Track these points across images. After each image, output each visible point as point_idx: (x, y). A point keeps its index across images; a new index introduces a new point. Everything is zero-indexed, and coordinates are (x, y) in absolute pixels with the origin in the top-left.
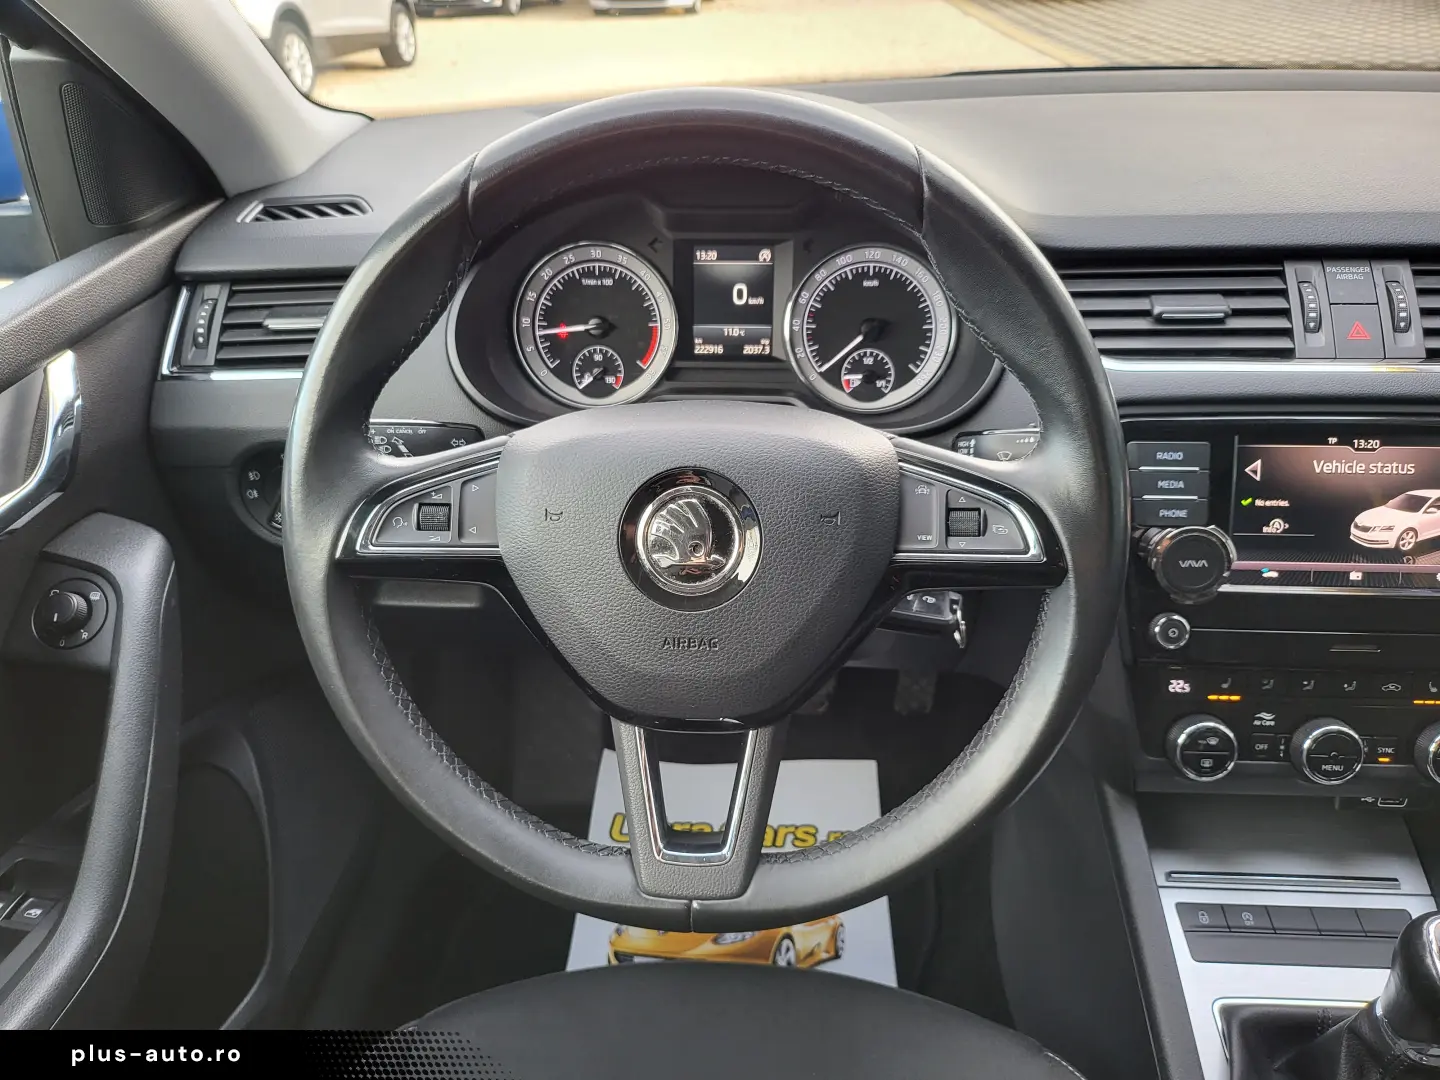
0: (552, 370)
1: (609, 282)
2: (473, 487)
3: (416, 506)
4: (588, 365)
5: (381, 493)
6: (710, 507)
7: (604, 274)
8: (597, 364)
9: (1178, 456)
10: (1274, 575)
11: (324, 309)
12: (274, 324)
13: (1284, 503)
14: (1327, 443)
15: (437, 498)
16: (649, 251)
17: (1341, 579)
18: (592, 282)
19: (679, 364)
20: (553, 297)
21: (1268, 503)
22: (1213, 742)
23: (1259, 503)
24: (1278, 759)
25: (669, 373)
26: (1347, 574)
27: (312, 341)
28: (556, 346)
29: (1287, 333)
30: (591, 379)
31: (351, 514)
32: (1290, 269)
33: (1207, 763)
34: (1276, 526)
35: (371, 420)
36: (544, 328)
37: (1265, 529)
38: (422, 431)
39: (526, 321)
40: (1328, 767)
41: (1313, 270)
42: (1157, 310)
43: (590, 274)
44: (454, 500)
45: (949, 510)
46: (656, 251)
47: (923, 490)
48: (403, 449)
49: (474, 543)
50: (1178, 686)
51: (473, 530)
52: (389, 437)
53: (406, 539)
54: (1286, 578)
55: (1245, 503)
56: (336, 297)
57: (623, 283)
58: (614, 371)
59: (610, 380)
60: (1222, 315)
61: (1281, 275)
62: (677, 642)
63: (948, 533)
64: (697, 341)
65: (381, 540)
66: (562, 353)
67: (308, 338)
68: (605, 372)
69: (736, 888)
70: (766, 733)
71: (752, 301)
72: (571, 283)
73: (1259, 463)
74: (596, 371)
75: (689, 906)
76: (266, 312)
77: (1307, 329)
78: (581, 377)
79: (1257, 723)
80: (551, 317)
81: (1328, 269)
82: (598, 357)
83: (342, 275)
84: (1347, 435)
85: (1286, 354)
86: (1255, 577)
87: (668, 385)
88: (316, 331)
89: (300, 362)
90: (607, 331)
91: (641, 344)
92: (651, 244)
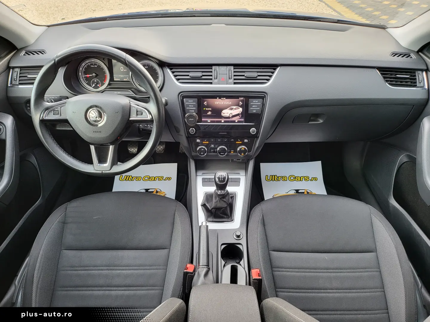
0: (86, 83)
1: (96, 66)
2: (62, 108)
3: (53, 111)
4: (93, 82)
5: (47, 109)
6: (98, 111)
7: (95, 65)
8: (95, 82)
9: (192, 101)
10: (210, 121)
11: (37, 73)
12: (29, 76)
13: (211, 109)
14: (217, 99)
15: (56, 110)
16: (103, 61)
17: (220, 122)
18: (93, 66)
19: (111, 82)
20: (85, 69)
21: (208, 109)
22: (203, 150)
23: (207, 109)
24: (215, 152)
25: (109, 84)
26: (221, 121)
27: (35, 79)
28: (87, 79)
29: (211, 79)
30: (94, 85)
31: (43, 111)
32: (213, 67)
33: (202, 153)
34: (209, 113)
35: (45, 96)
36: (84, 75)
37: (208, 113)
38: (56, 98)
39: (80, 74)
40: (222, 153)
41: (217, 67)
42: (190, 75)
43: (92, 65)
44: (59, 110)
45: (137, 111)
46: (104, 60)
47: (134, 108)
48: (53, 101)
49: (63, 117)
50: (198, 141)
51: (63, 115)
52: (50, 99)
53: (51, 117)
54: (212, 122)
55: (204, 109)
56: (40, 71)
57: (99, 66)
58: (99, 84)
59: (98, 85)
60: (200, 76)
61: (212, 68)
62: (95, 132)
63: (137, 115)
64: (114, 78)
65: (48, 116)
66: (88, 80)
67: (34, 79)
68: (97, 84)
69: (109, 169)
70: (113, 146)
71: (124, 70)
72: (88, 66)
73: (206, 102)
74: (95, 83)
75: (102, 172)
76: (28, 74)
77: (215, 79)
78: (93, 85)
79: (211, 146)
80: (85, 73)
81: (220, 68)
82: (95, 81)
83: (41, 67)
84: (220, 97)
85: (211, 83)
86: (206, 122)
87: (109, 86)
88: (36, 78)
89: (33, 83)
90: (97, 75)
91: (104, 79)
92: (103, 59)
